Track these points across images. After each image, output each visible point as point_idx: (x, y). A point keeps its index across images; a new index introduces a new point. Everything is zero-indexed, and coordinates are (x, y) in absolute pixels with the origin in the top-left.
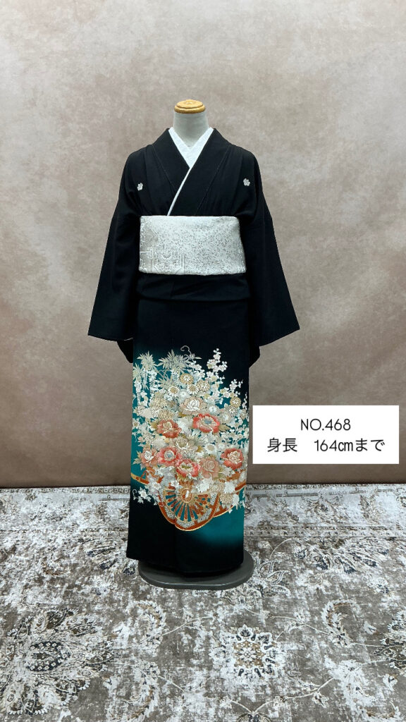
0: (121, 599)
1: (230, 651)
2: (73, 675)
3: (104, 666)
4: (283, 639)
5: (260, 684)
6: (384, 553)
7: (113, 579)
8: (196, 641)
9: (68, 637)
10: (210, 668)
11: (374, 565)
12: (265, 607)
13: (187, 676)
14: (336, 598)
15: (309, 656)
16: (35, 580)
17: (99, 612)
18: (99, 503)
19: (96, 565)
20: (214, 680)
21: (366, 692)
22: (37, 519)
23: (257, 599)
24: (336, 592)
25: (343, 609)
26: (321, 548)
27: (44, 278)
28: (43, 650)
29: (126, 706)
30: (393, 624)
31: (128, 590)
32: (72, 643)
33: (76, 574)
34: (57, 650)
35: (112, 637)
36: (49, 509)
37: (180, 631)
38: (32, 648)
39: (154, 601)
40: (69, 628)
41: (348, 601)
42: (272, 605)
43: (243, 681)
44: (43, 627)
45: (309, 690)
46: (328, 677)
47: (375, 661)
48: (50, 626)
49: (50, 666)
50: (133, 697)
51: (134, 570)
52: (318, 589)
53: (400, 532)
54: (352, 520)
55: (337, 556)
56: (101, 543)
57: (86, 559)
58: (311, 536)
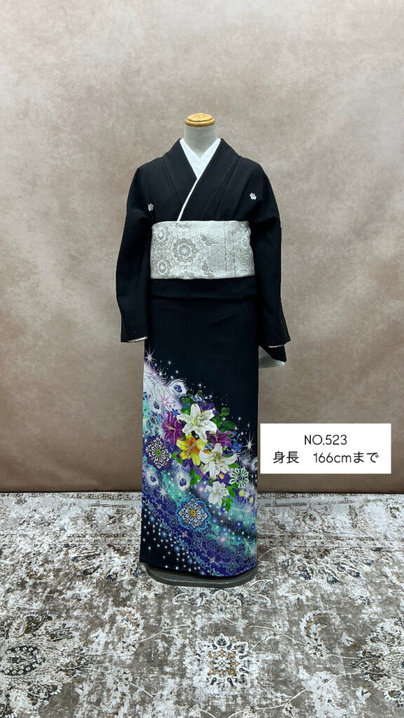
0: (101, 605)
1: (205, 660)
2: (46, 680)
3: (78, 671)
4: (258, 650)
5: (232, 693)
6: (369, 564)
7: (95, 585)
8: (171, 649)
9: (45, 641)
10: (183, 676)
11: (358, 575)
12: (244, 616)
13: (159, 684)
14: (316, 608)
15: (283, 666)
16: (17, 584)
17: (77, 618)
18: (89, 509)
19: (79, 570)
20: (187, 689)
21: (337, 705)
22: (25, 524)
23: (237, 608)
24: (317, 602)
25: (322, 620)
26: (306, 557)
27: (35, 285)
28: (19, 654)
29: (96, 712)
30: (372, 636)
31: (108, 597)
32: (48, 648)
33: (59, 579)
34: (32, 654)
35: (88, 642)
36: (38, 513)
37: (156, 639)
38: (8, 652)
39: (133, 608)
40: (46, 632)
41: (328, 611)
42: (251, 615)
43: (214, 690)
44: (21, 631)
45: (280, 701)
46: (300, 688)
47: (350, 674)
48: (28, 631)
49: (25, 670)
50: (103, 704)
51: (117, 576)
52: (298, 599)
53: (386, 543)
54: (340, 530)
55: (321, 566)
56: (86, 549)
57: (70, 564)
58: (296, 545)
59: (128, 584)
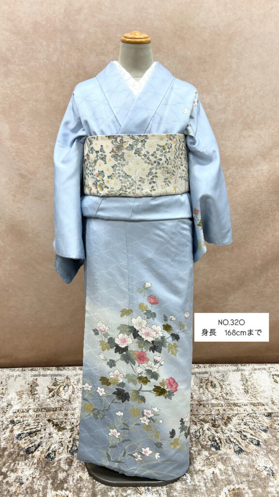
0: (41, 489)
6: (265, 431)
7: (36, 466)
11: (258, 444)
14: (229, 482)
19: (23, 448)
24: (229, 476)
26: (214, 426)
31: (48, 479)
39: (70, 492)
41: (241, 486)
51: (55, 453)
52: (214, 472)
53: (275, 408)
54: (236, 397)
55: (227, 435)
56: (29, 425)
57: (15, 442)
58: (204, 413)
59: (65, 463)
